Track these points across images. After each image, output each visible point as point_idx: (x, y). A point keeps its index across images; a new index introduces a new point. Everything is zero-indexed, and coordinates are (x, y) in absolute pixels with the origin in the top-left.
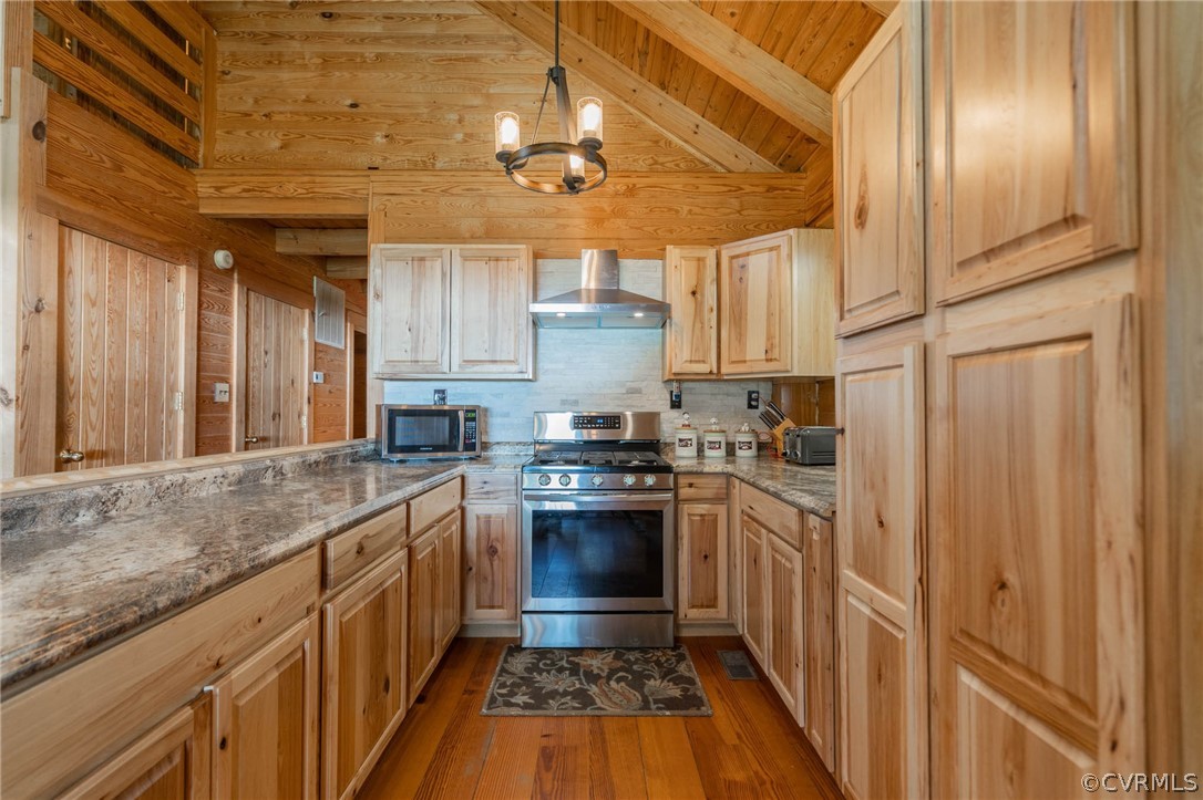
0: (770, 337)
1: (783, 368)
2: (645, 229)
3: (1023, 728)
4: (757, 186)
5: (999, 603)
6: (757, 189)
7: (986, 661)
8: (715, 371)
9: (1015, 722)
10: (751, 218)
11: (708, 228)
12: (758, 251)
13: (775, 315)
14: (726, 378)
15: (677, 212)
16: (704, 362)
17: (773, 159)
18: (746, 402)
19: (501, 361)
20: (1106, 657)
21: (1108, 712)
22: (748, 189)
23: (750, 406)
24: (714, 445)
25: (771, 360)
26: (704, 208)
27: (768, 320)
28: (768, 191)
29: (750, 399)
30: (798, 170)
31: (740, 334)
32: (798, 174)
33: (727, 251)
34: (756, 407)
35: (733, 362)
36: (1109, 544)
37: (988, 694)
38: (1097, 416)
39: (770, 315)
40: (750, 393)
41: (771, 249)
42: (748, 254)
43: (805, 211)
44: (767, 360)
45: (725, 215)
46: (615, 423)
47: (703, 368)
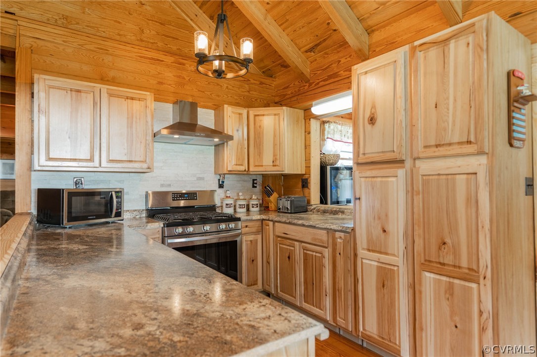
0: (275, 155)
1: (281, 170)
2: (206, 92)
3: (453, 283)
4: (256, 80)
5: (443, 249)
6: (255, 82)
7: (438, 267)
8: (247, 170)
9: (450, 282)
10: (253, 95)
11: (236, 97)
12: (268, 115)
13: (277, 145)
14: (251, 173)
15: (221, 86)
16: (242, 165)
17: (260, 68)
18: (251, 185)
19: (135, 161)
20: (482, 256)
21: (483, 270)
22: (252, 81)
23: (254, 187)
24: (241, 206)
25: (275, 166)
26: (233, 87)
27: (274, 147)
28: (260, 84)
29: (254, 183)
30: (272, 77)
31: (260, 153)
32: (271, 79)
33: (253, 112)
34: (256, 187)
35: (256, 166)
36: (483, 227)
37: (438, 277)
38: (479, 195)
39: (275, 145)
40: (254, 180)
41: (275, 115)
42: (263, 115)
43: (275, 96)
44: (273, 166)
45: (243, 92)
46: (194, 197)
47: (242, 168)
